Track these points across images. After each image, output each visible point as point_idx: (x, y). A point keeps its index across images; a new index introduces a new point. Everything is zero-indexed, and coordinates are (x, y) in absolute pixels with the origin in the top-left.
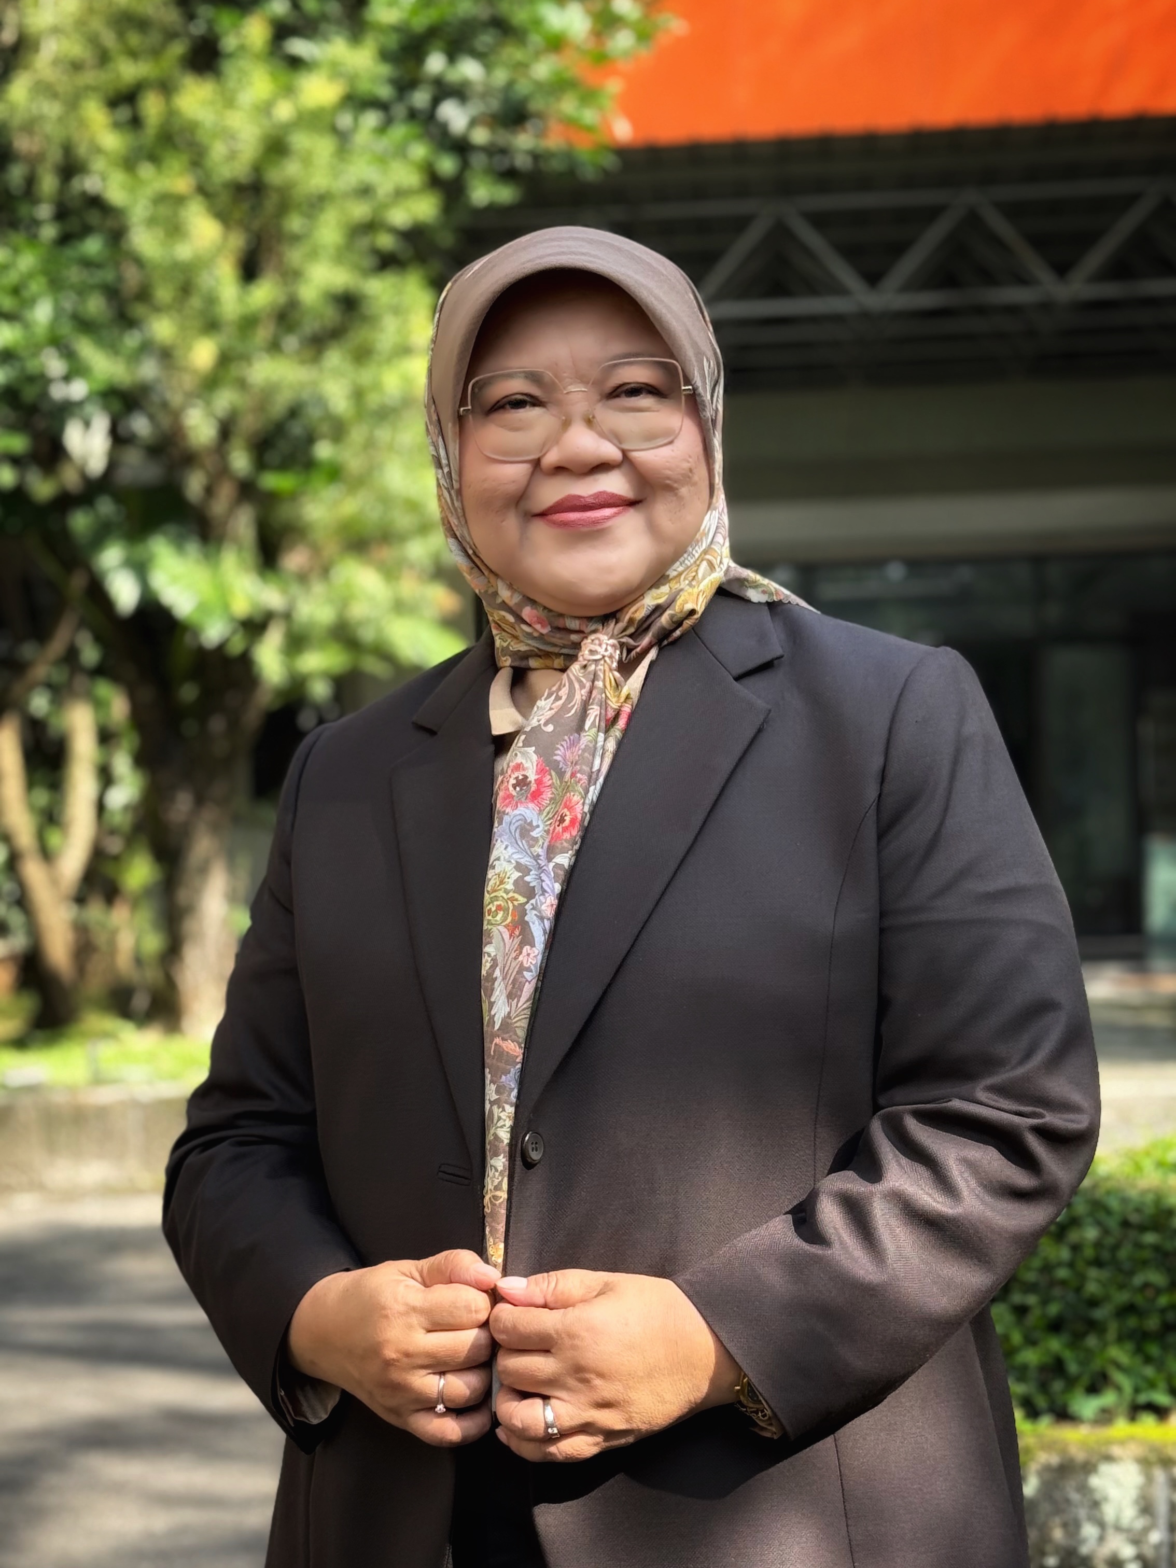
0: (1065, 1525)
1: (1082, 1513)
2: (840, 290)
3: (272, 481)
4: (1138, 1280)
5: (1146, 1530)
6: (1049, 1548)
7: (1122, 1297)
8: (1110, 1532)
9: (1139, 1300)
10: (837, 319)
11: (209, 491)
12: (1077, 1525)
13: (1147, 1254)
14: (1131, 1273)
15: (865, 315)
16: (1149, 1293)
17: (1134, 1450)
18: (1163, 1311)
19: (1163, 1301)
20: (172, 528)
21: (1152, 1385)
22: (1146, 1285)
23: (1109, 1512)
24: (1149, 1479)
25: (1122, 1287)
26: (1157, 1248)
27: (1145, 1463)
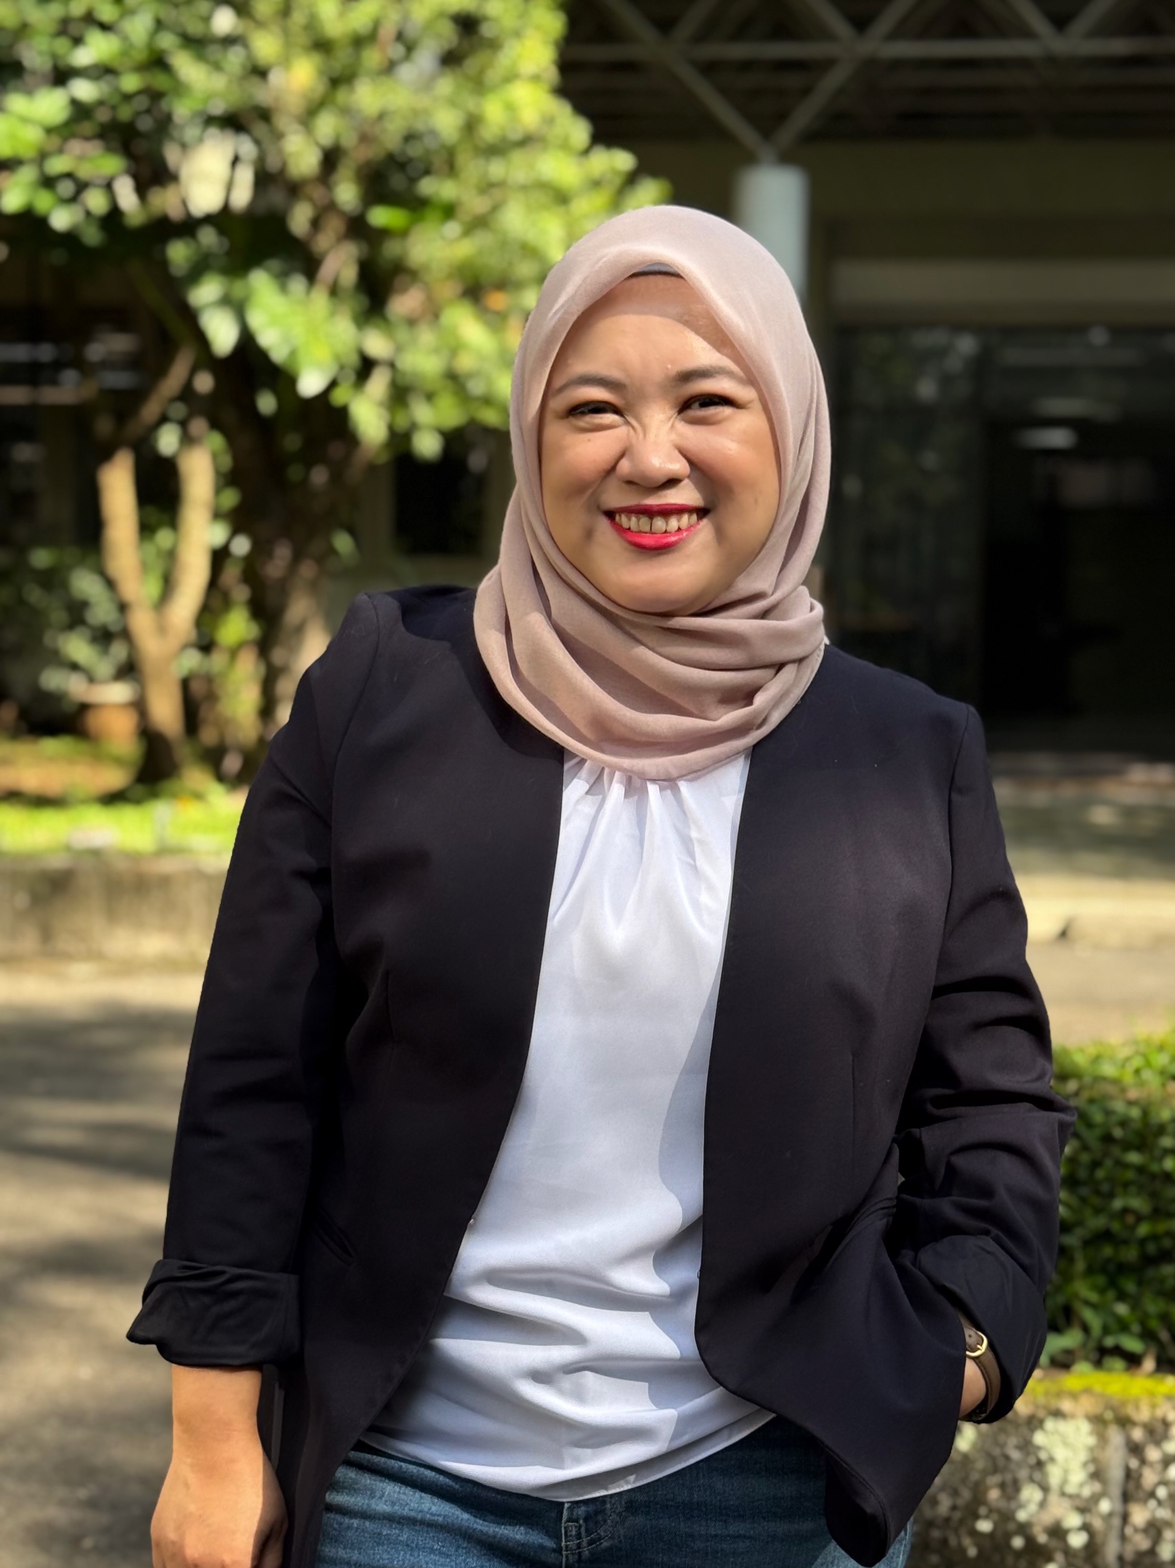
0: (1002, 1486)
1: (1023, 1474)
2: (1026, 33)
3: (381, 216)
4: (1118, 1204)
5: (1095, 1499)
6: (983, 1511)
7: (1097, 1223)
8: (1053, 1498)
9: (1116, 1226)
10: (1023, 63)
11: (316, 224)
12: (1016, 1487)
13: (1130, 1175)
14: (1111, 1195)
15: (1051, 60)
16: (1130, 1219)
17: (1087, 1405)
18: (1143, 1242)
19: (1143, 1230)
20: (275, 264)
21: (1123, 1327)
22: (1125, 1211)
23: (1054, 1475)
24: (1103, 1439)
25: (1098, 1211)
26: (1141, 1170)
27: (1098, 1421)
